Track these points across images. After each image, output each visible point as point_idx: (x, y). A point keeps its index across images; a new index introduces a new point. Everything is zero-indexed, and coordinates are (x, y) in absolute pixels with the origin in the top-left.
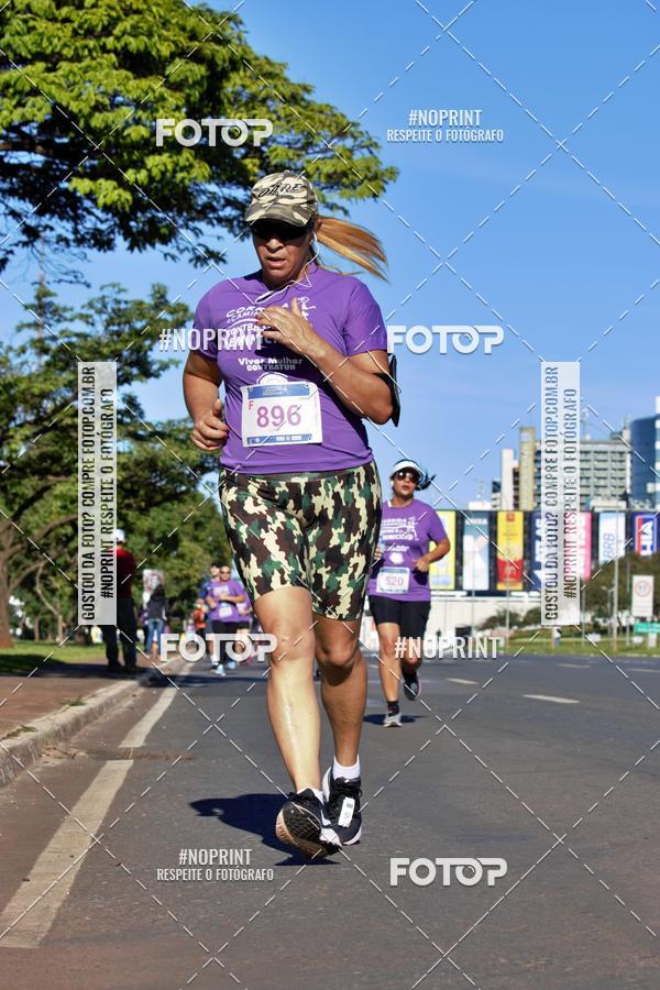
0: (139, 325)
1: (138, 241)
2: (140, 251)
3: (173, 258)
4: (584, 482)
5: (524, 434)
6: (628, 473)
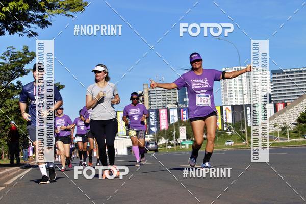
0: (20, 59)
1: (12, 32)
2: (13, 34)
3: (22, 35)
4: (164, 100)
5: (145, 86)
6: (178, 96)
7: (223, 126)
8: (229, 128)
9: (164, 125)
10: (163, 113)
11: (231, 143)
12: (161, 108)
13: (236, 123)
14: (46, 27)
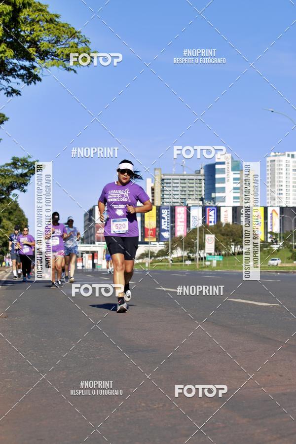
4: (183, 193)
5: (156, 171)
6: (203, 189)
7: (267, 235)
8: (275, 239)
9: (181, 231)
10: (181, 212)
11: (277, 262)
12: (178, 204)
13: (285, 232)
14: (33, 83)
